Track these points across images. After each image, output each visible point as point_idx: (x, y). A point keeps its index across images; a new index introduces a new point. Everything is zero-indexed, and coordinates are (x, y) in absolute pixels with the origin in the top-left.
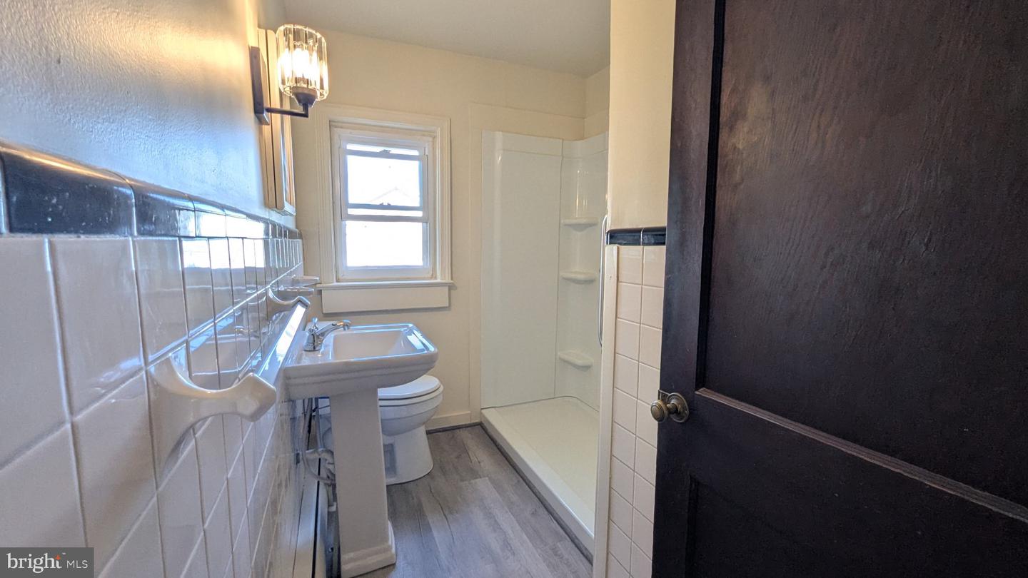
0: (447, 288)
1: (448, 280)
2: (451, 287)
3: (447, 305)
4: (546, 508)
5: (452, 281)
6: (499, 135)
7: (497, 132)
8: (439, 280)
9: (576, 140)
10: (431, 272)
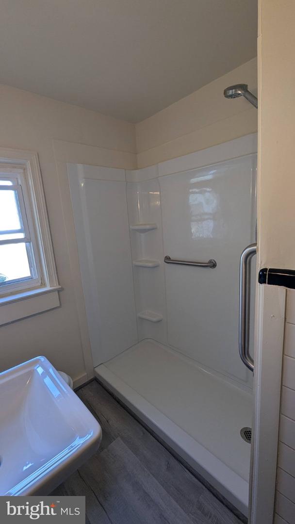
0: (57, 292)
1: (57, 287)
2: (59, 291)
3: (59, 305)
4: (174, 457)
5: (60, 287)
6: (80, 167)
7: (78, 164)
8: (48, 288)
9: (133, 170)
10: (40, 282)
